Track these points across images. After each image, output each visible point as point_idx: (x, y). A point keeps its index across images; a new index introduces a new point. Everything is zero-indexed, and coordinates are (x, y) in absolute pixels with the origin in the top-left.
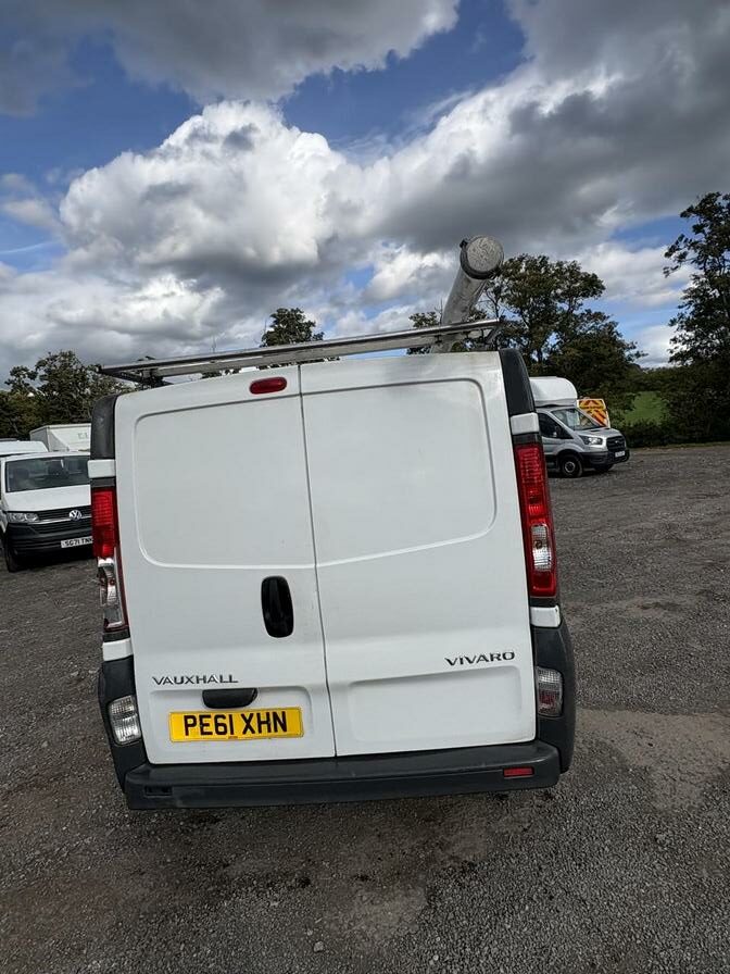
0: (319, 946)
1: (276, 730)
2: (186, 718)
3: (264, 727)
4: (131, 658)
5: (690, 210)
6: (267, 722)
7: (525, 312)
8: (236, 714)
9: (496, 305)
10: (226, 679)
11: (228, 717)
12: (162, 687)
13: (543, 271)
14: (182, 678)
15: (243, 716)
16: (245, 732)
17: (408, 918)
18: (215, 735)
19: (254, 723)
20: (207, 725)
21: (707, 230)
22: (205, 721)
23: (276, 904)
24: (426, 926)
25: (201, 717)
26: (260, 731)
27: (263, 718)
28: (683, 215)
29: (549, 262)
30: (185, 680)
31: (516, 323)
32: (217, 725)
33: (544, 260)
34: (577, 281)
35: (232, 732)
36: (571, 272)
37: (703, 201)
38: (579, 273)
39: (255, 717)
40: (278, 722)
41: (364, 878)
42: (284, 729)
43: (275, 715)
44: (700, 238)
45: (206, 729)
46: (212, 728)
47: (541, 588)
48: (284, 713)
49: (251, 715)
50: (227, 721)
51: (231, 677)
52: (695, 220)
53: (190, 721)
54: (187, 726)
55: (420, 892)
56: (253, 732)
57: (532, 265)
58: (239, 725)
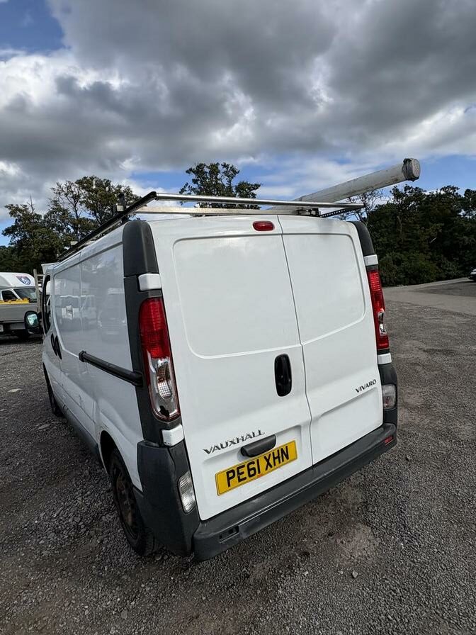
0: (355, 574)
1: (283, 461)
2: (228, 473)
3: (277, 461)
4: (184, 440)
5: (191, 170)
6: (278, 457)
7: (98, 214)
8: (261, 458)
9: (75, 206)
10: (257, 433)
11: (256, 463)
12: (212, 455)
13: (107, 189)
14: (227, 443)
15: (265, 457)
16: (266, 469)
17: (371, 537)
18: (248, 478)
19: (271, 461)
20: (243, 473)
21: (199, 182)
22: (241, 471)
23: (307, 573)
24: (382, 536)
25: (238, 469)
26: (275, 465)
27: (276, 455)
28: (187, 172)
29: (112, 184)
30: (229, 443)
31: (92, 221)
32: (249, 470)
33: (108, 183)
34: (131, 199)
35: (259, 472)
36: (127, 194)
37: (198, 166)
38: (132, 195)
39: (272, 457)
40: (284, 455)
41: (330, 535)
42: (287, 458)
43: (282, 450)
44: (195, 186)
45: (242, 477)
46: (246, 474)
47: (382, 344)
48: (287, 447)
49: (270, 455)
50: (255, 466)
51: (259, 431)
52: (193, 176)
53: (231, 475)
54: (229, 479)
55: (360, 525)
56: (271, 467)
57: (99, 184)
58: (263, 464)
